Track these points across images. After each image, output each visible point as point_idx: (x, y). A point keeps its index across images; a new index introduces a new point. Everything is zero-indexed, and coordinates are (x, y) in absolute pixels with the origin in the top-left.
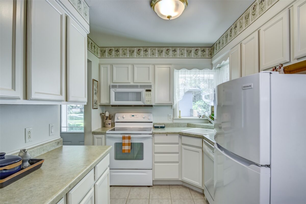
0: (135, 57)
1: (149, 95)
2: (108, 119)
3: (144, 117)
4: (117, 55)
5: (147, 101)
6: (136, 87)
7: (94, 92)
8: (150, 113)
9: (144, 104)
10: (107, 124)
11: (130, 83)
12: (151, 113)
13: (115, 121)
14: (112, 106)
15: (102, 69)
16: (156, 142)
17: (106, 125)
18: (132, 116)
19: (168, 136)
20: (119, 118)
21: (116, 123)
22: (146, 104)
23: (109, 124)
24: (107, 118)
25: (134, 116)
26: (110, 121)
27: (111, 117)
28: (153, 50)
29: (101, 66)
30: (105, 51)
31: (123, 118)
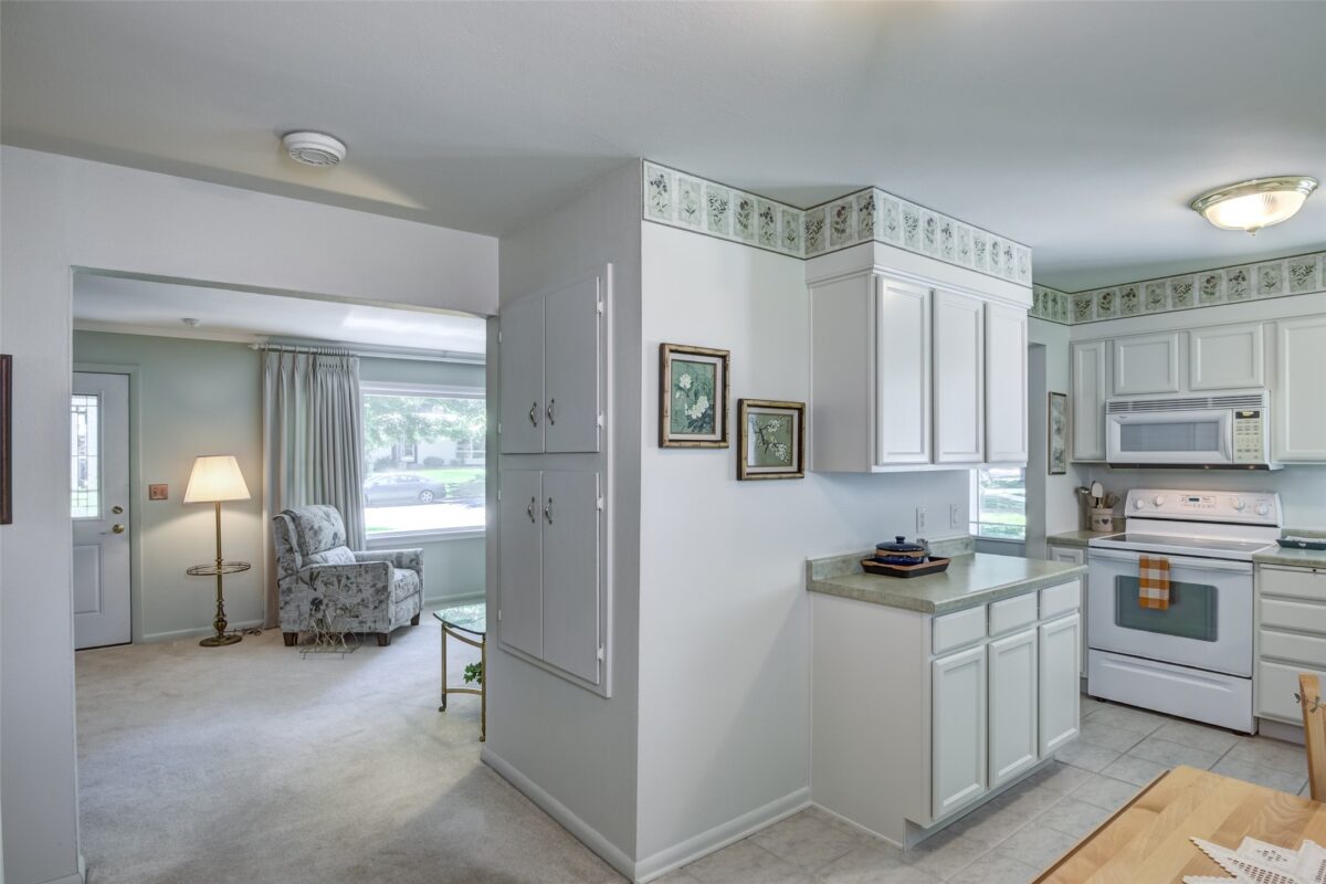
0: (1196, 304)
1: (1252, 431)
2: (1100, 505)
3: (1237, 504)
4: (1130, 309)
5: (1240, 451)
6: (1200, 403)
7: (1054, 427)
8: (1269, 492)
9: (1230, 462)
10: (1097, 522)
11: (1176, 392)
12: (1273, 492)
13: (1127, 513)
14: (1114, 466)
15: (1080, 355)
16: (1267, 588)
17: (1094, 525)
18: (1191, 500)
19: (1318, 576)
20: (1140, 504)
21: (1128, 521)
22: (1237, 462)
23: (1105, 522)
24: (1097, 503)
25: (1197, 500)
26: (1109, 511)
27: (1113, 501)
28: (1267, 270)
29: (1077, 348)
30: (1088, 303)
31: (1156, 505)
